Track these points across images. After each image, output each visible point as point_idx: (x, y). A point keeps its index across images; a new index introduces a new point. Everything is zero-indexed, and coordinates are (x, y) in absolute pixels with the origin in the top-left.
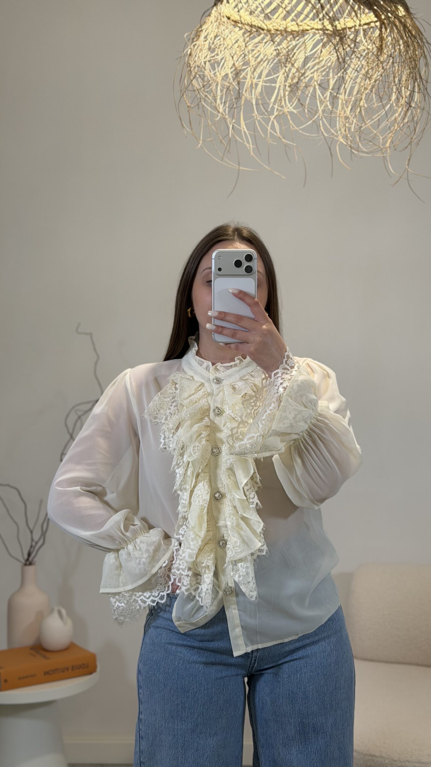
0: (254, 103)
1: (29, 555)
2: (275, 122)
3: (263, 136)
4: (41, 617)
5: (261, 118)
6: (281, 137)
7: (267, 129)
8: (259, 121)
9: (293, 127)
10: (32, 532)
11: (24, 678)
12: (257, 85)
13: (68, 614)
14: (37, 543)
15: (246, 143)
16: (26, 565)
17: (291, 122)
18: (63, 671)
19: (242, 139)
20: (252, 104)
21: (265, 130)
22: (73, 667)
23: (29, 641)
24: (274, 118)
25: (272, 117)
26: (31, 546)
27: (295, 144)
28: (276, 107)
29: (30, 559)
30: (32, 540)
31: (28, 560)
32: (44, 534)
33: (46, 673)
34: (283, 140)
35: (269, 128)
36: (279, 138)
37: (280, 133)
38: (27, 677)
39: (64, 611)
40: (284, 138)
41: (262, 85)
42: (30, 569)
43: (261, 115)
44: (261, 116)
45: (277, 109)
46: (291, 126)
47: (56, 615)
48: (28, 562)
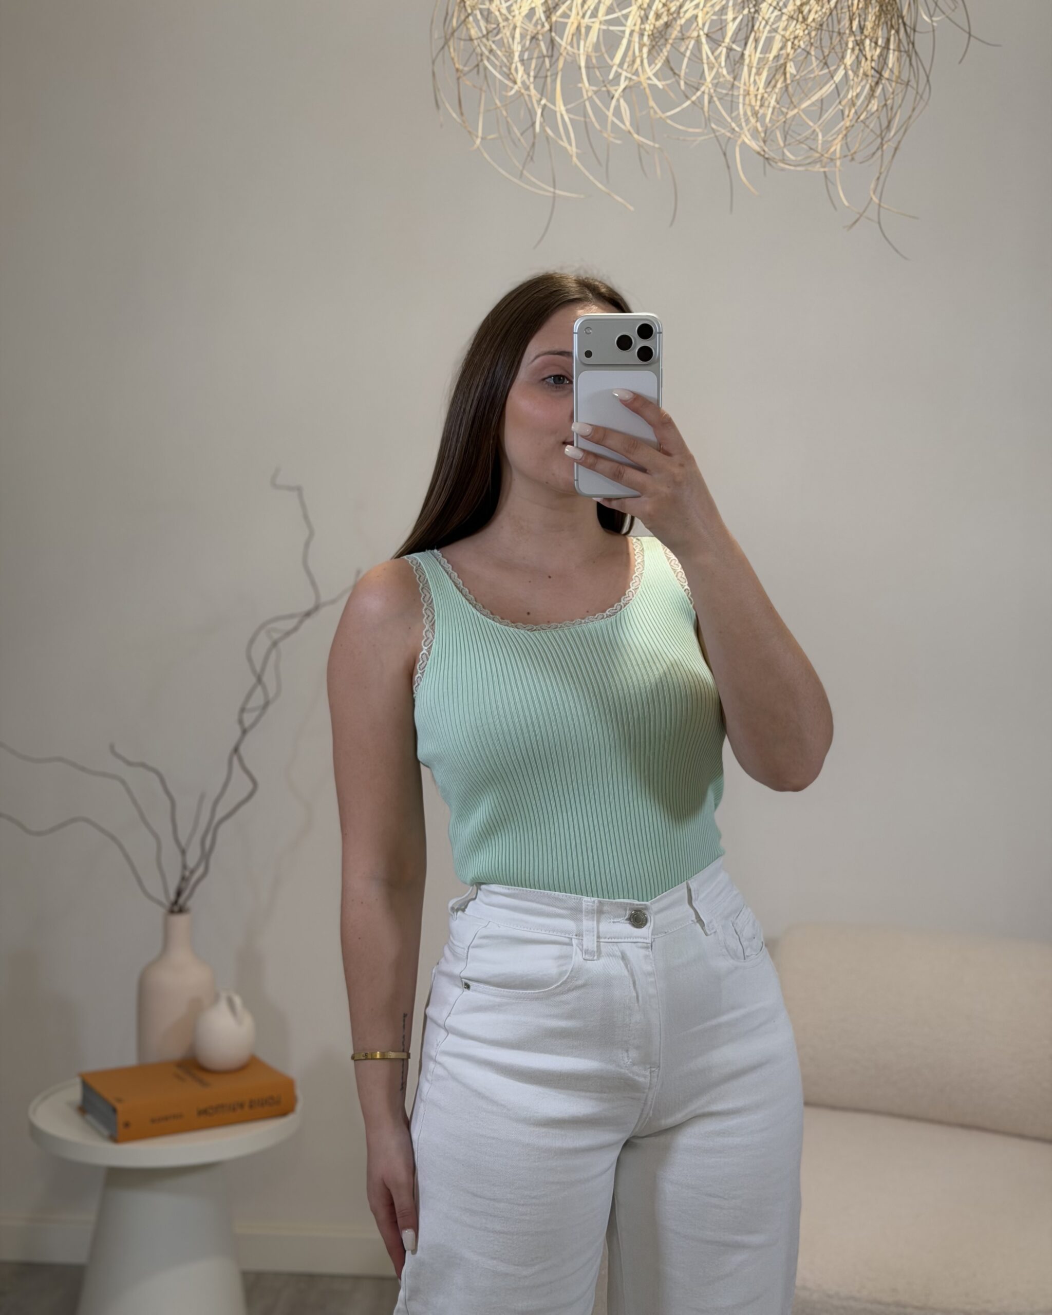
0: (583, 64)
1: (179, 893)
2: (622, 101)
3: (598, 127)
4: (197, 1009)
5: (595, 92)
6: (632, 131)
7: (607, 117)
8: (590, 99)
9: (655, 112)
10: (183, 852)
11: (161, 1119)
12: (588, 28)
13: (246, 1005)
14: (192, 872)
15: (565, 144)
16: (172, 912)
17: (652, 103)
18: (234, 1109)
19: (559, 135)
20: (580, 68)
21: (602, 118)
22: (251, 1102)
23: (175, 1051)
24: (621, 94)
25: (618, 92)
26: (184, 879)
27: (657, 146)
28: (624, 74)
29: (181, 900)
30: (184, 867)
31: (176, 902)
32: (206, 856)
33: (203, 1112)
34: (636, 136)
35: (610, 114)
36: (629, 132)
37: (631, 125)
38: (166, 1119)
39: (238, 1000)
40: (638, 134)
41: (599, 29)
42: (180, 921)
43: (595, 85)
44: (596, 89)
45: (626, 78)
46: (652, 112)
47: (223, 1006)
48: (177, 908)
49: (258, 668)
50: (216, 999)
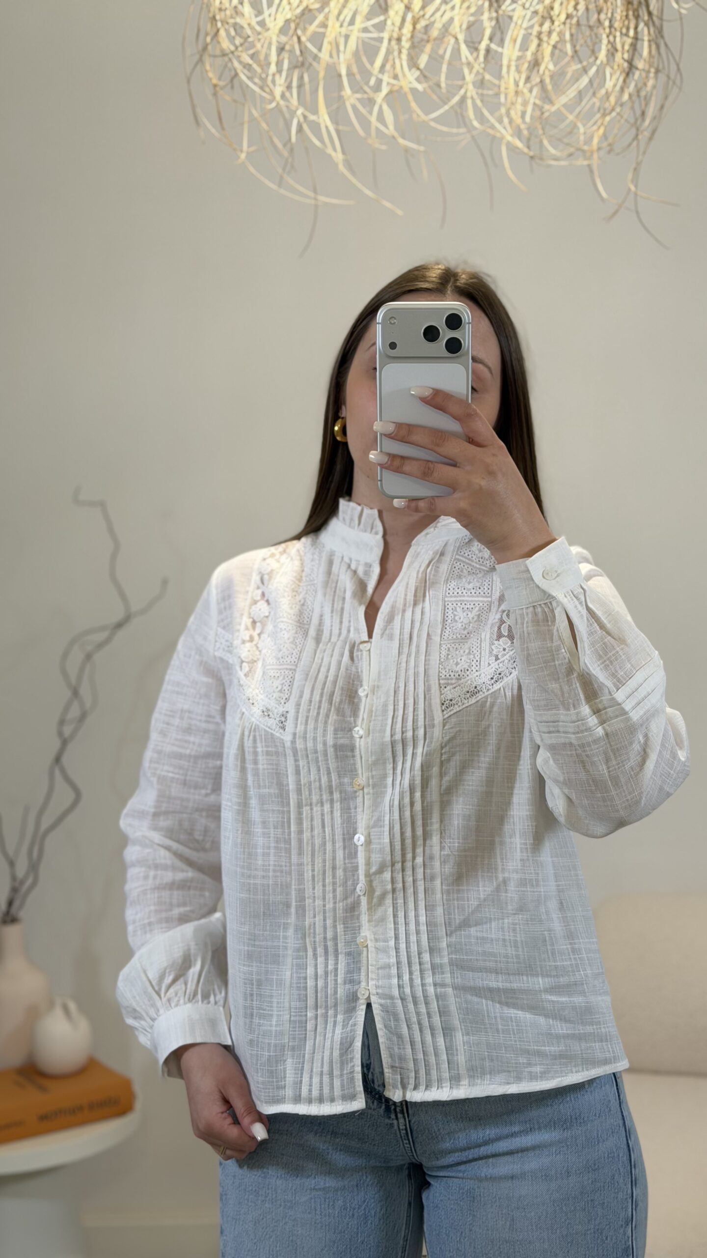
0: (344, 72)
1: (10, 903)
2: (385, 107)
3: (362, 133)
4: (34, 1015)
5: (358, 99)
6: (396, 134)
7: (370, 122)
8: (354, 107)
9: (418, 115)
10: (12, 864)
11: (4, 1127)
12: (347, 37)
13: (81, 1009)
14: (22, 882)
15: (330, 151)
16: (4, 922)
17: (413, 105)
19: (322, 141)
20: (340, 76)
21: (365, 123)
22: (90, 1104)
23: (15, 1058)
24: (383, 100)
25: (380, 97)
26: (14, 890)
27: (422, 148)
28: (386, 78)
29: (13, 911)
30: (14, 878)
31: (7, 913)
32: (34, 867)
33: (44, 1118)
34: (401, 141)
35: (373, 119)
36: (394, 137)
37: (396, 129)
39: (72, 1006)
40: (404, 138)
41: (358, 38)
42: (12, 930)
43: (357, 92)
44: (359, 96)
45: (388, 83)
46: (414, 116)
47: (58, 1012)
48: (9, 917)
49: (73, 681)
50: (51, 1005)
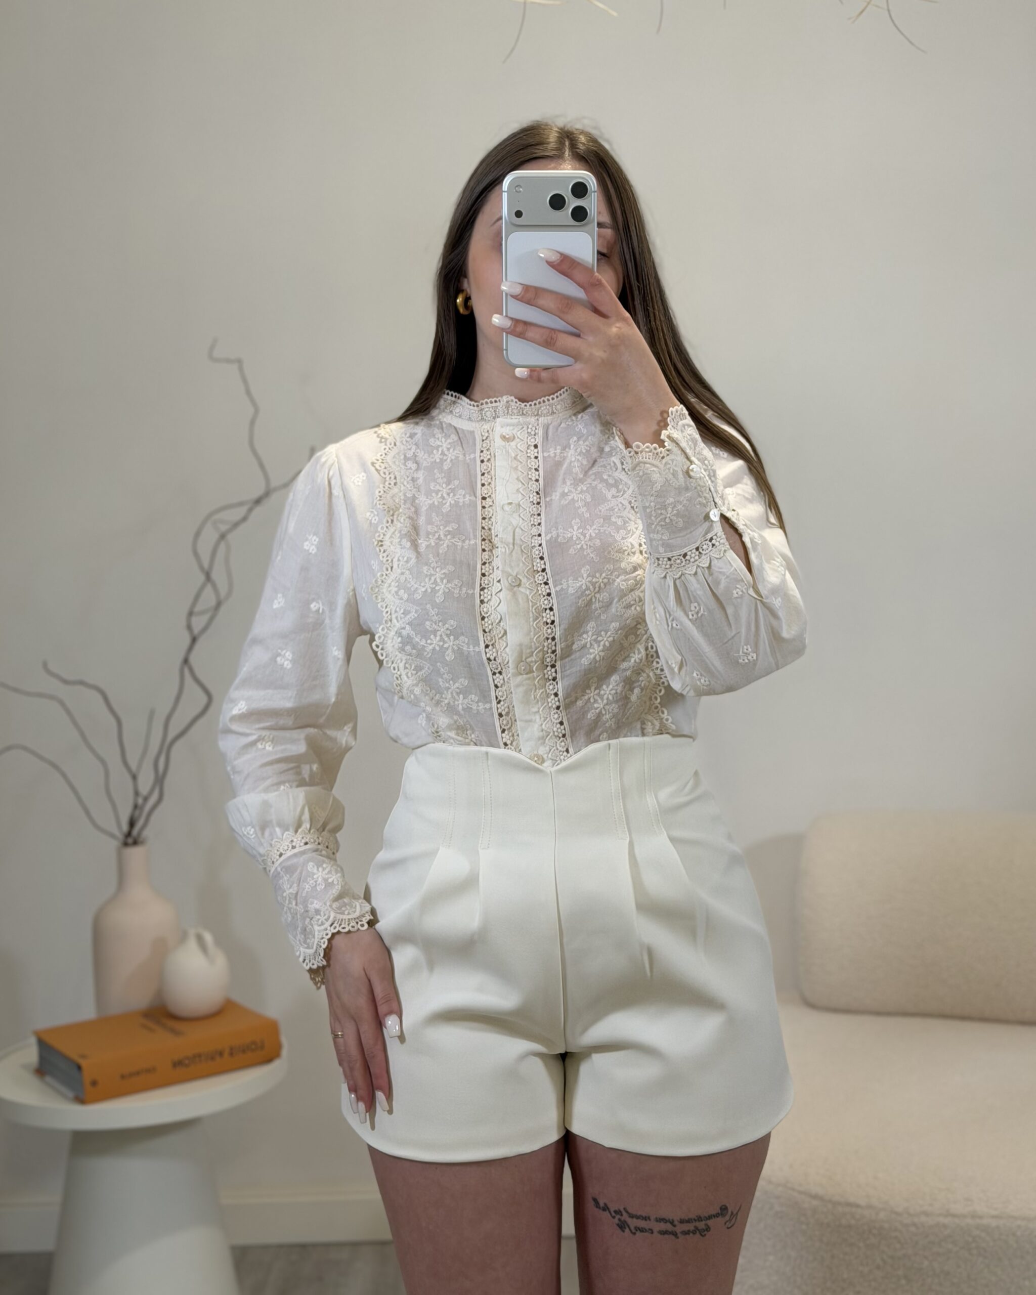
1: (132, 824)
4: (162, 949)
10: (134, 777)
11: (132, 1075)
13: (218, 942)
14: (146, 799)
16: (126, 844)
18: (213, 1058)
22: (231, 1049)
23: (140, 999)
26: (136, 806)
29: (135, 832)
30: (137, 793)
31: (129, 834)
32: (159, 780)
33: (177, 1064)
38: (138, 1073)
39: (208, 937)
42: (135, 853)
47: (192, 944)
48: (131, 839)
49: (206, 564)
50: (183, 938)
